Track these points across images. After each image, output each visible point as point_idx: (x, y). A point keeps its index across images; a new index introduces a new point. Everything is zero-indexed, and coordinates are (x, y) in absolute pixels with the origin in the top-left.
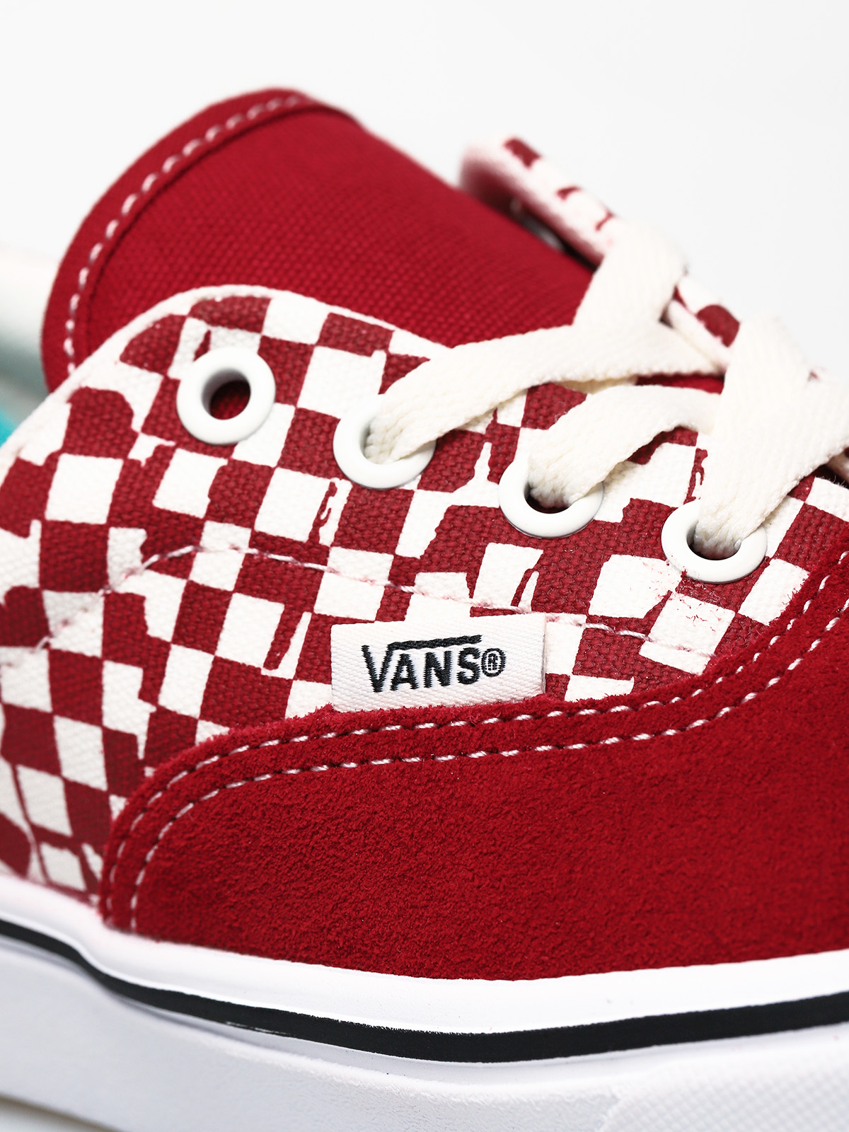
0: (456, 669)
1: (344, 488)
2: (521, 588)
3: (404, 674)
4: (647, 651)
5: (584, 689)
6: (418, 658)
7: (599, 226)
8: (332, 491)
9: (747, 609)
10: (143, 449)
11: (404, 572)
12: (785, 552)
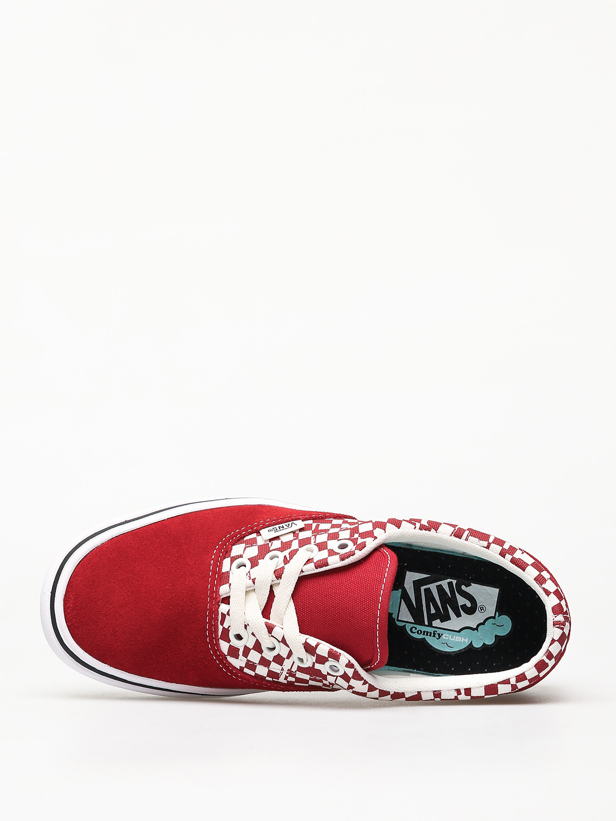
1: (313, 543)
2: (272, 544)
4: (244, 545)
5: (253, 536)
9: (230, 559)
11: (296, 539)
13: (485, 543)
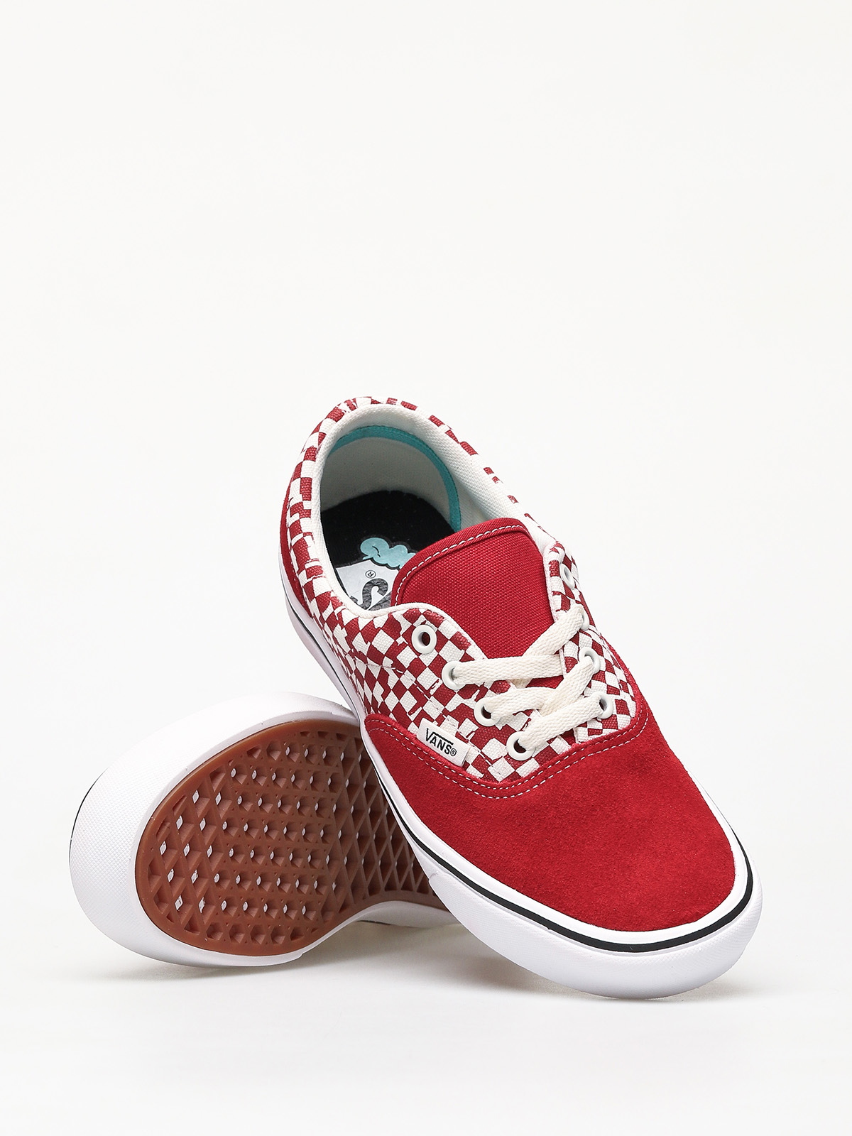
0: (445, 748)
1: (441, 682)
2: (469, 735)
3: (434, 741)
4: (490, 769)
5: (472, 771)
6: (438, 739)
7: (557, 611)
8: (437, 681)
9: (518, 771)
10: (401, 640)
11: (445, 712)
12: (537, 758)
13: (308, 539)
